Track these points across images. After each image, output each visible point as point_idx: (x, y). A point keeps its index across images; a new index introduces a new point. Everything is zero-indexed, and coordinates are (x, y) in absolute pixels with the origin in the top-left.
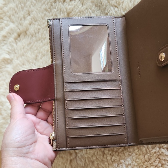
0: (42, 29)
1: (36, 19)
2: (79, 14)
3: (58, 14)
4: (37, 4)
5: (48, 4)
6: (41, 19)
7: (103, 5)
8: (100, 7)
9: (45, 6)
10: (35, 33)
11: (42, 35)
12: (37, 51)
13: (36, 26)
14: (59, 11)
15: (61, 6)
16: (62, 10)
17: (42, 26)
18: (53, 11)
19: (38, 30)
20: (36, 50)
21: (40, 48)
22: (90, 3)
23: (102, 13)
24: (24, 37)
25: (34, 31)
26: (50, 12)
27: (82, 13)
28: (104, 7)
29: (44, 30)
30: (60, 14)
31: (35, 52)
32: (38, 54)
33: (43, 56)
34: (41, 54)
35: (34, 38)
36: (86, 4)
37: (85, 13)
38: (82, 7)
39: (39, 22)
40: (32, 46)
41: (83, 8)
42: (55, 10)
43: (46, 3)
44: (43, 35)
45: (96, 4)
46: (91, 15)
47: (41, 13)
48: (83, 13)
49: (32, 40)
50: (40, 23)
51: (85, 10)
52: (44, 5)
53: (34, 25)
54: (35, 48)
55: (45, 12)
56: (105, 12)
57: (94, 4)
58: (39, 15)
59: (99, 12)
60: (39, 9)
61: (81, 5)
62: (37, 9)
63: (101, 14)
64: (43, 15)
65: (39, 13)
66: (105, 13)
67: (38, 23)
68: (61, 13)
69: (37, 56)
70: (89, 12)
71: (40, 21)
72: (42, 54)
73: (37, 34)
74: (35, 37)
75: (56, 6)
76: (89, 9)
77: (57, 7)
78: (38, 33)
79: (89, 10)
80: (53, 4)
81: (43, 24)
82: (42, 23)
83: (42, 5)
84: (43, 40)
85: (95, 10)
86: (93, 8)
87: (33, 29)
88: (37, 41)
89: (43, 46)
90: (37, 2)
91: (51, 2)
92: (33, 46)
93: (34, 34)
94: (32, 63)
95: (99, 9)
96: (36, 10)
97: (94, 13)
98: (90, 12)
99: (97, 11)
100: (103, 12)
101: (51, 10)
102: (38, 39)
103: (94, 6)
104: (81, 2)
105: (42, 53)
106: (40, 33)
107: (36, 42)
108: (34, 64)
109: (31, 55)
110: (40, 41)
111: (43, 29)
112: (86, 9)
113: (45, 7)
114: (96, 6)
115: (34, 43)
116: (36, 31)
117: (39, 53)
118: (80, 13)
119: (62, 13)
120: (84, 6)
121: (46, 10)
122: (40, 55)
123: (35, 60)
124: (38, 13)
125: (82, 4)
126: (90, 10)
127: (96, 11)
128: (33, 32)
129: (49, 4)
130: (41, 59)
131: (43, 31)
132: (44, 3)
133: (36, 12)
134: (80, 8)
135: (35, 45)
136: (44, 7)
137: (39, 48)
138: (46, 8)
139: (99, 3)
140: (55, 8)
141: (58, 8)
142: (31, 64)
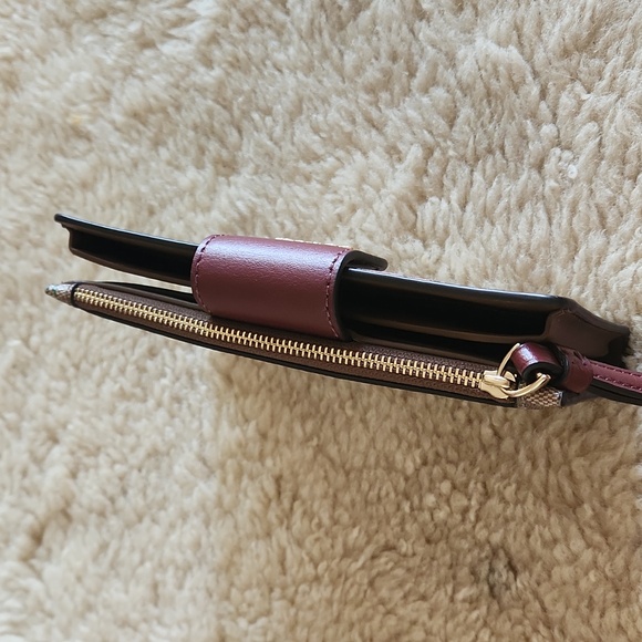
0: (135, 473)
1: (91, 447)
3: (185, 391)
4: (74, 390)
5: (122, 371)
6: (118, 438)
9: (116, 382)
10: (112, 500)
11: (145, 495)
12: (148, 565)
13: (105, 471)
14: (184, 379)
15: (185, 360)
16: (196, 371)
17: (133, 460)
18: (157, 388)
19: (117, 481)
20: (142, 562)
21: (155, 547)
24: (65, 532)
25: (104, 492)
26: (146, 395)
29: (149, 472)
30: (193, 386)
31: (140, 571)
32: (158, 576)
33: (185, 574)
34: (171, 571)
35: (114, 522)
39: (111, 451)
40: (117, 553)
42: (165, 381)
43: (114, 371)
44: (149, 491)
47: (106, 417)
49: (108, 531)
50: (115, 455)
52: (108, 380)
53: (92, 471)
54: (136, 557)
55: (122, 406)
58: (101, 426)
60: (91, 403)
62: (85, 408)
64: (119, 419)
65: (101, 419)
67: (108, 455)
68: (197, 381)
69: (155, 586)
71: (115, 448)
72: (177, 568)
73: (121, 502)
74: (116, 512)
75: (164, 364)
77: (168, 370)
78: (124, 492)
80: (150, 364)
81: (133, 449)
82: (126, 450)
83: (99, 385)
84: (154, 510)
87: (95, 487)
88: (128, 526)
89: (167, 535)
90: (73, 382)
91: (136, 362)
92: (124, 554)
93: (108, 503)
94: (145, 620)
96: (78, 413)
101: (144, 389)
102: (133, 517)
105: (173, 561)
106: (131, 492)
107: (126, 533)
108: (155, 623)
109: (126, 592)
110: (147, 521)
111: (140, 470)
113: (118, 386)
115: (121, 537)
116: (112, 490)
117: (161, 567)
119: (201, 380)
121: (123, 395)
122: (170, 577)
123: (156, 604)
124: (94, 420)
128: (101, 497)
129: (130, 368)
130: (180, 587)
131: (146, 478)
132: (105, 374)
133: (81, 419)
135: (127, 543)
136: (109, 388)
137: (151, 549)
138: (121, 389)
140: (163, 375)
141: (173, 370)
142: (143, 627)
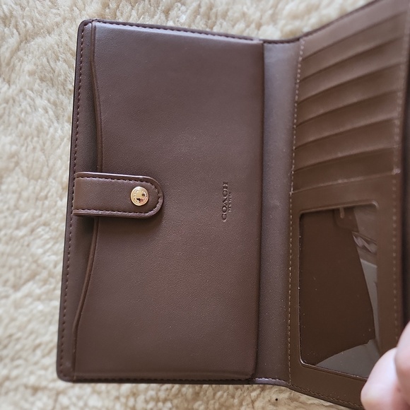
2: (4, 105)
7: (59, 75)
8: (52, 79)
22: (27, 78)
23: (59, 92)
27: (11, 102)
28: (63, 77)
36: (17, 81)
37: (19, 102)
38: (9, 89)
41: (11, 90)
45: (43, 76)
46: (34, 102)
48: (14, 102)
51: (17, 95)
56: (66, 88)
57: (36, 77)
59: (52, 91)
61: (7, 86)
63: (57, 94)
66: (68, 90)
70: (28, 97)
76: (28, 89)
79: (29, 92)
85: (42, 91)
86: (36, 86)
95: (51, 85)
97: (41, 97)
98: (30, 97)
99: (47, 91)
100: (62, 90)
103: (38, 81)
104: (4, 79)
112: (21, 91)
114: (42, 80)
118: (7, 102)
120: (13, 87)
125: (9, 82)
126: (31, 92)
127: (44, 91)
134: (5, 93)
139: (49, 72)
